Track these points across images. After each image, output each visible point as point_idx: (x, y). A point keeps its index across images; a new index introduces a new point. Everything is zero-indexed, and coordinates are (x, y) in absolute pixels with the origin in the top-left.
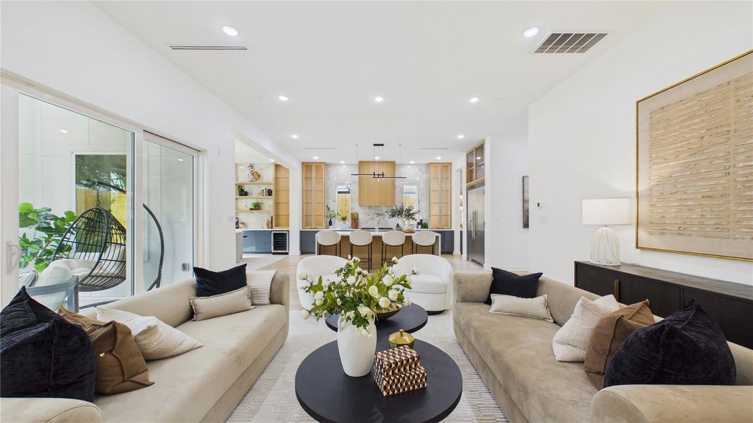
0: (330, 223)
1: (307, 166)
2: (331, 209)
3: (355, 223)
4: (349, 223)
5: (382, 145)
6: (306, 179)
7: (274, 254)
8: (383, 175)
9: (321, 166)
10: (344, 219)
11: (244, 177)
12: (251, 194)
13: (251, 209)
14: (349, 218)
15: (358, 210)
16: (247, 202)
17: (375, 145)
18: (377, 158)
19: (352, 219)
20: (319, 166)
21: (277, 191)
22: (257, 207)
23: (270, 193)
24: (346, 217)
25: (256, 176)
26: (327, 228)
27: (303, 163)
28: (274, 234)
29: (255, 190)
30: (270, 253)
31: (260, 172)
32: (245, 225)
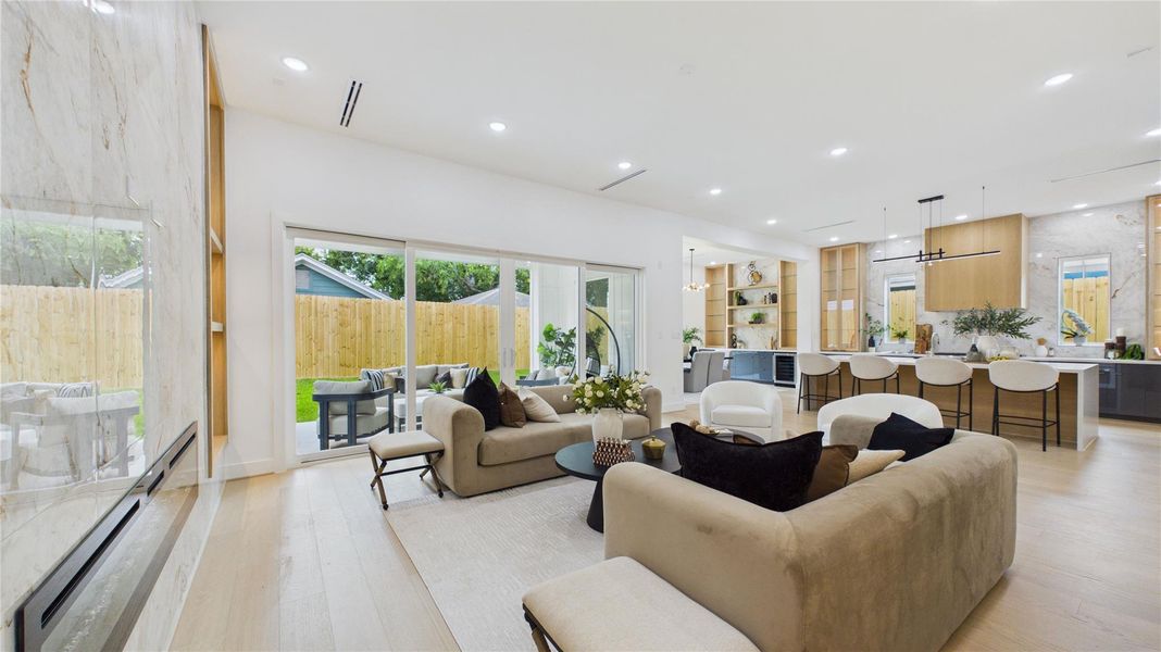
0: (872, 343)
1: (828, 253)
2: (874, 319)
3: (924, 340)
4: (910, 342)
5: (941, 197)
6: (828, 274)
7: (777, 385)
8: (941, 253)
9: (854, 249)
10: (901, 336)
11: (742, 281)
12: (752, 302)
13: (751, 323)
14: (912, 333)
15: (931, 318)
16: (744, 314)
17: (920, 201)
18: (962, 218)
19: (918, 336)
20: (848, 249)
21: (785, 296)
22: (758, 319)
23: (774, 299)
24: (905, 333)
25: (757, 277)
26: (865, 350)
27: (822, 250)
28: (777, 357)
29: (756, 297)
30: (772, 383)
31: (763, 272)
32: (745, 344)
